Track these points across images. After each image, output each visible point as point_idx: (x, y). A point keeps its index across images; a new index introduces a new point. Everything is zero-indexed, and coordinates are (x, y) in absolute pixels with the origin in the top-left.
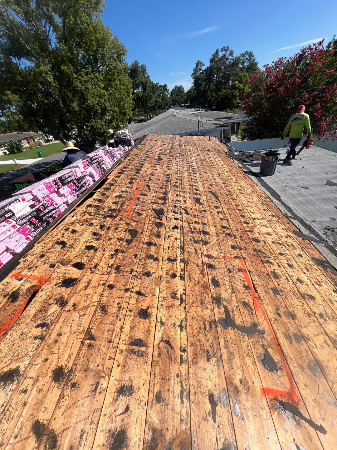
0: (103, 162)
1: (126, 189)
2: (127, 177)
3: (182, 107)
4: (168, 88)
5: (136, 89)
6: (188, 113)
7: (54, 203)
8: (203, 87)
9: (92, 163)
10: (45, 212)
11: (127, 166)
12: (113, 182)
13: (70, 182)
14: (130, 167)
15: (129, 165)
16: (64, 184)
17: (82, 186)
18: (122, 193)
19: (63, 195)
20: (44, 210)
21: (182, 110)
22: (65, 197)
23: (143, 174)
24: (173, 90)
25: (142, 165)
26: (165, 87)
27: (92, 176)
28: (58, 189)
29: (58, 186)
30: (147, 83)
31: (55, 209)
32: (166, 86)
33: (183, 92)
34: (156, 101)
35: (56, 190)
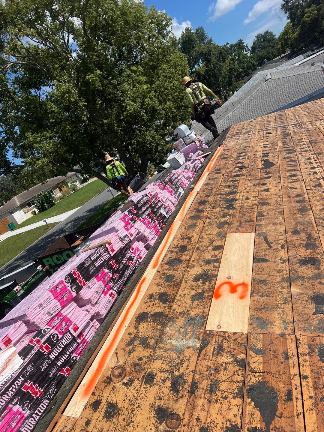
0: (160, 204)
1: (213, 253)
2: (210, 223)
3: (278, 61)
4: (245, 44)
5: (194, 66)
6: (292, 66)
7: (70, 329)
8: (309, 17)
9: (140, 212)
10: (52, 357)
11: (206, 199)
12: (185, 243)
13: (102, 266)
14: (211, 199)
15: (208, 196)
16: (88, 278)
17: (126, 267)
18: (207, 267)
19: (89, 301)
20: (50, 353)
21: (278, 65)
22: (93, 305)
23: (242, 207)
24: (254, 43)
25: (236, 187)
26: (240, 45)
27: (142, 238)
28: (77, 292)
29: (77, 285)
30: (209, 51)
31: (74, 340)
32: (241, 42)
33: (273, 39)
34: (231, 71)
35: (74, 294)
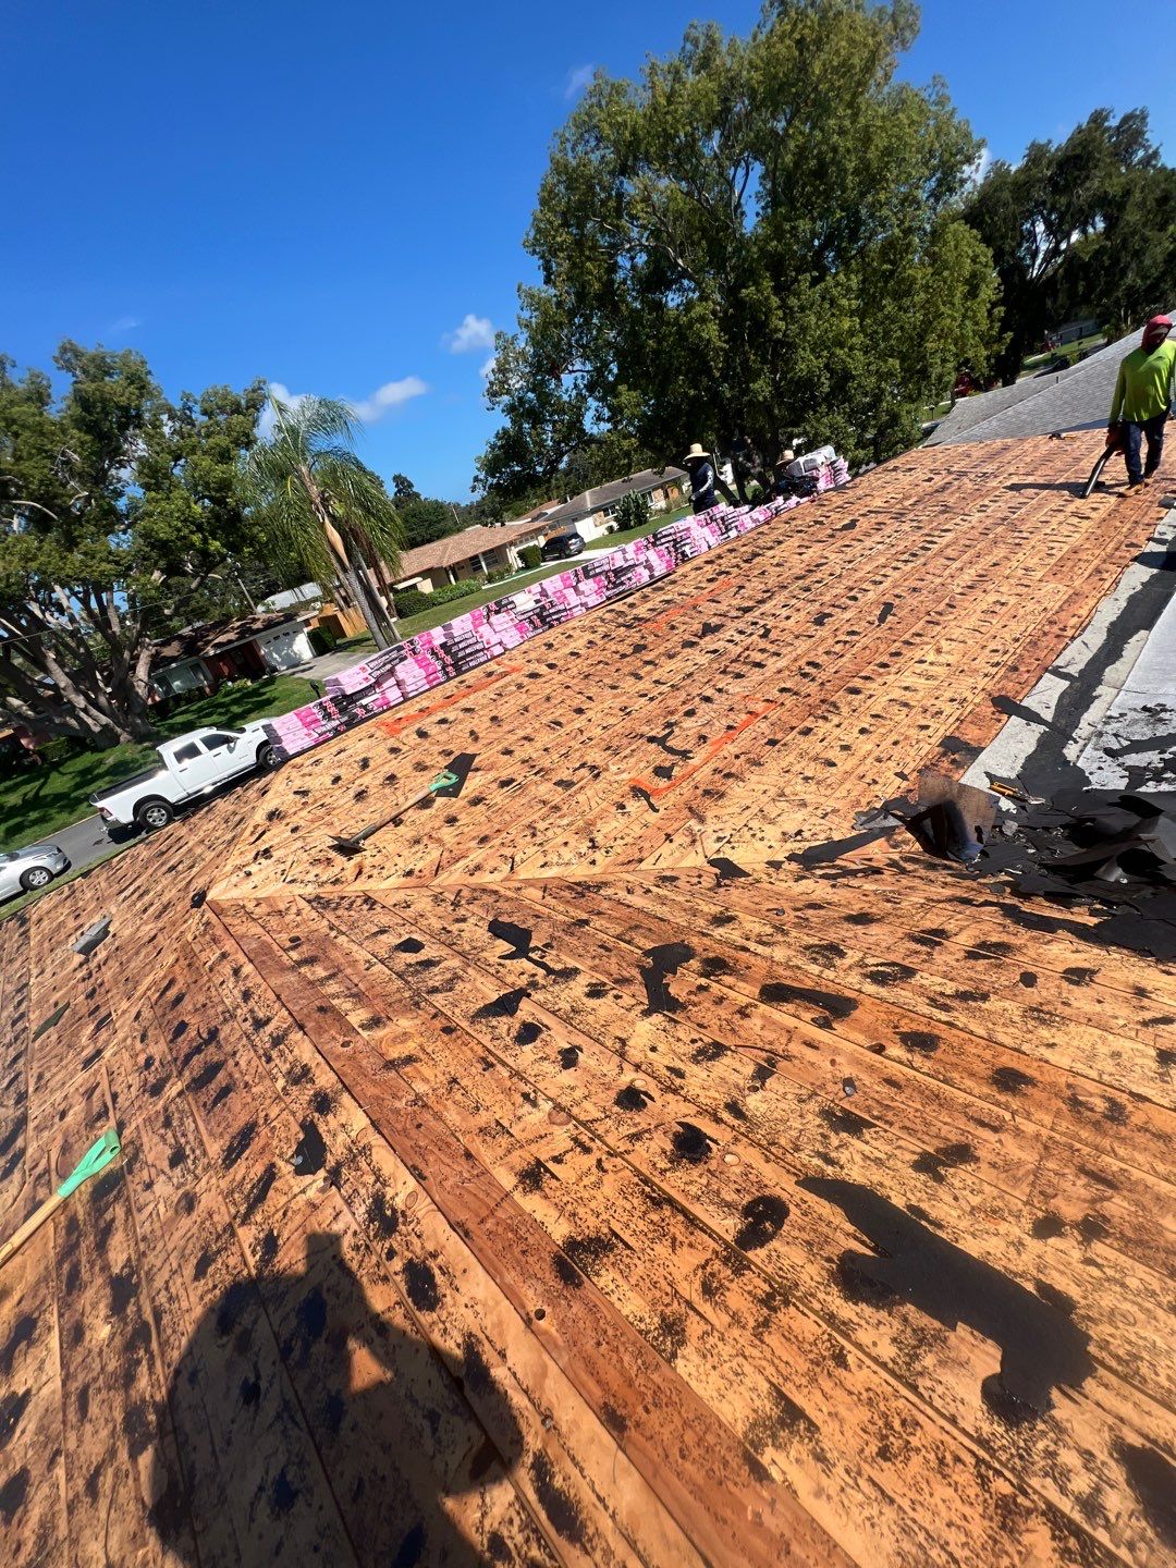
1: (692, 590)
2: (715, 569)
9: (658, 543)
11: (740, 547)
12: (679, 579)
14: (744, 548)
15: (745, 545)
16: (587, 576)
17: (622, 583)
18: (677, 596)
23: (757, 563)
25: (781, 542)
27: (650, 567)
28: (577, 583)
29: (578, 577)
31: (566, 609)
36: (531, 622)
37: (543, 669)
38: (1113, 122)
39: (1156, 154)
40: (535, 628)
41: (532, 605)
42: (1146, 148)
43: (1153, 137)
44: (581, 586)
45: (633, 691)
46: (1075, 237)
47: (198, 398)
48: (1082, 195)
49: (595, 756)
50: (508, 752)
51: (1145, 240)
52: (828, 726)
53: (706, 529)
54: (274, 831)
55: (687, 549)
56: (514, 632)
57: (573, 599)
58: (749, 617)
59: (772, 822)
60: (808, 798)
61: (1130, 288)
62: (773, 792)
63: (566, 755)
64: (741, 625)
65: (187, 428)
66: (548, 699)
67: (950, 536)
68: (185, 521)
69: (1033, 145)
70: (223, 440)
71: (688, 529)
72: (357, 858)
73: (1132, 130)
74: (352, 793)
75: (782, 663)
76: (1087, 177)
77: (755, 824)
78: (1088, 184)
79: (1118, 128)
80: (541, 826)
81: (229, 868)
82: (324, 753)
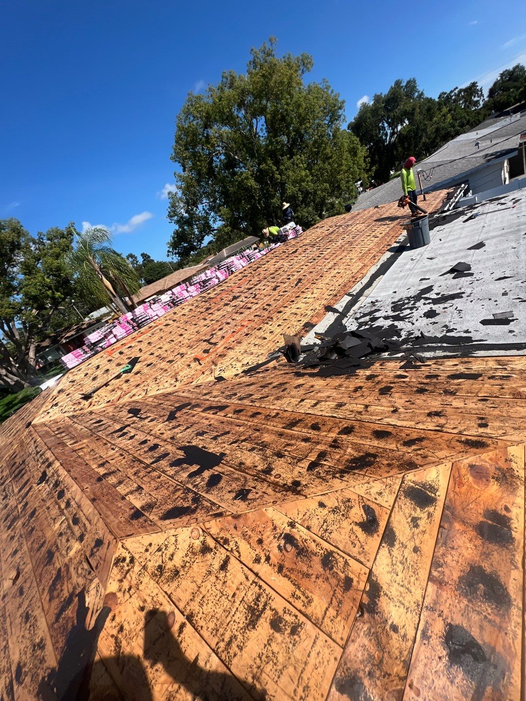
24: (495, 84)
26: (471, 90)
32: (474, 85)
36: (169, 305)
37: (171, 322)
38: (404, 84)
39: (422, 94)
40: (171, 307)
41: (169, 299)
42: (419, 92)
43: (420, 88)
44: (189, 289)
45: (202, 325)
46: (399, 128)
47: (45, 234)
48: (397, 112)
49: (183, 350)
50: (152, 354)
51: (425, 125)
52: (268, 325)
53: (241, 261)
54: (60, 396)
55: (233, 269)
56: (162, 310)
57: (186, 294)
58: (250, 291)
59: (240, 361)
60: (254, 351)
61: (424, 143)
62: (243, 351)
63: (173, 352)
64: (246, 295)
65: (42, 247)
66: (171, 333)
67: (329, 250)
68: (43, 286)
69: (375, 95)
70: (57, 250)
71: (233, 262)
72: (90, 400)
73: (411, 86)
74: (91, 378)
75: (258, 306)
76: (398, 105)
77: (234, 363)
78: (399, 107)
79: (406, 86)
80: (159, 377)
81: (41, 412)
82: (83, 367)
